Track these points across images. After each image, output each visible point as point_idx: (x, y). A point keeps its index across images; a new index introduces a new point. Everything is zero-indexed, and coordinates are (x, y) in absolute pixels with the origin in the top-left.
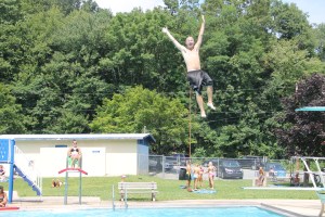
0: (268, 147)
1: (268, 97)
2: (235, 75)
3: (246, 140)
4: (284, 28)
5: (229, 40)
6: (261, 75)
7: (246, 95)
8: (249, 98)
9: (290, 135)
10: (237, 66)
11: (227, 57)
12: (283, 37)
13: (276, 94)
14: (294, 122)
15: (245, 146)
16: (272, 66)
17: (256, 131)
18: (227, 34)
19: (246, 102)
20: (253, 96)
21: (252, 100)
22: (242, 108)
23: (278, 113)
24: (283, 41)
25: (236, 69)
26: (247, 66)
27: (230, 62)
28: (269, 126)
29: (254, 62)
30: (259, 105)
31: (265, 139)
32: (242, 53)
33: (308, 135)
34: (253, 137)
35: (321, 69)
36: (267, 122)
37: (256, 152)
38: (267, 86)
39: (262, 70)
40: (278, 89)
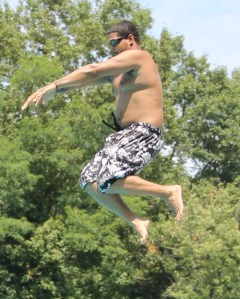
2: (47, 285)
4: (211, 146)
5: (34, 168)
10: (57, 255)
11: (24, 225)
12: (206, 173)
16: (170, 265)
18: (31, 146)
24: (207, 187)
25: (53, 265)
26: (87, 259)
27: (35, 243)
29: (113, 247)
32: (75, 214)
39: (138, 275)
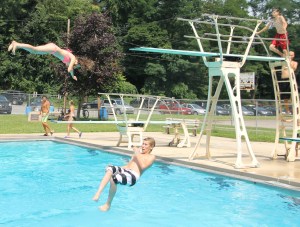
0: (29, 82)
1: (32, 31)
3: (7, 74)
6: (25, 6)
7: (8, 26)
8: (12, 30)
13: (40, 28)
15: (5, 80)
17: (17, 65)
19: (9, 34)
20: (16, 28)
21: (15, 33)
22: (4, 40)
28: (31, 60)
31: (26, 74)
34: (14, 71)
37: (17, 87)
38: (30, 19)
40: (42, 23)
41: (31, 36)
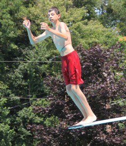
1: (26, 76)
6: (17, 41)
9: (55, 136)
13: (37, 71)
14: (62, 117)
23: (39, 101)
28: (24, 120)
30: (11, 87)
33: (81, 137)
35: (103, 39)
36: (22, 113)
38: (24, 57)
40: (41, 64)
41: (24, 83)
